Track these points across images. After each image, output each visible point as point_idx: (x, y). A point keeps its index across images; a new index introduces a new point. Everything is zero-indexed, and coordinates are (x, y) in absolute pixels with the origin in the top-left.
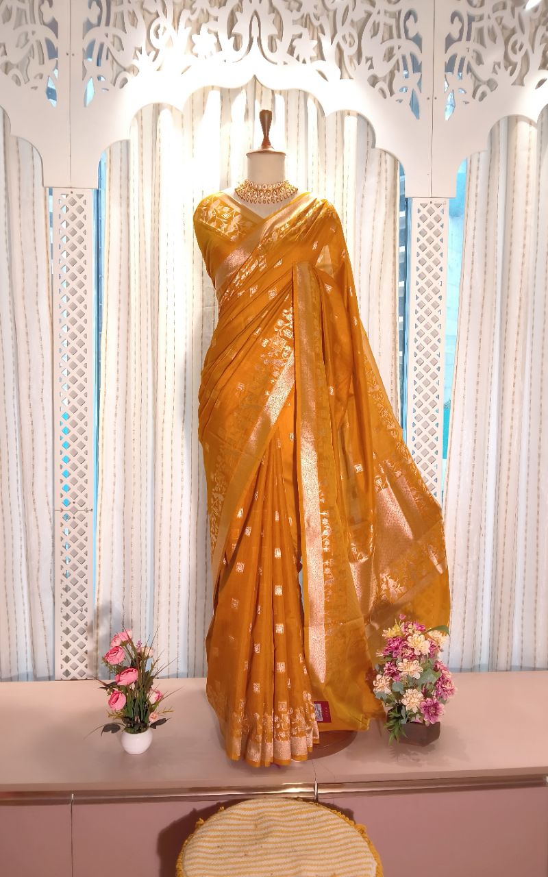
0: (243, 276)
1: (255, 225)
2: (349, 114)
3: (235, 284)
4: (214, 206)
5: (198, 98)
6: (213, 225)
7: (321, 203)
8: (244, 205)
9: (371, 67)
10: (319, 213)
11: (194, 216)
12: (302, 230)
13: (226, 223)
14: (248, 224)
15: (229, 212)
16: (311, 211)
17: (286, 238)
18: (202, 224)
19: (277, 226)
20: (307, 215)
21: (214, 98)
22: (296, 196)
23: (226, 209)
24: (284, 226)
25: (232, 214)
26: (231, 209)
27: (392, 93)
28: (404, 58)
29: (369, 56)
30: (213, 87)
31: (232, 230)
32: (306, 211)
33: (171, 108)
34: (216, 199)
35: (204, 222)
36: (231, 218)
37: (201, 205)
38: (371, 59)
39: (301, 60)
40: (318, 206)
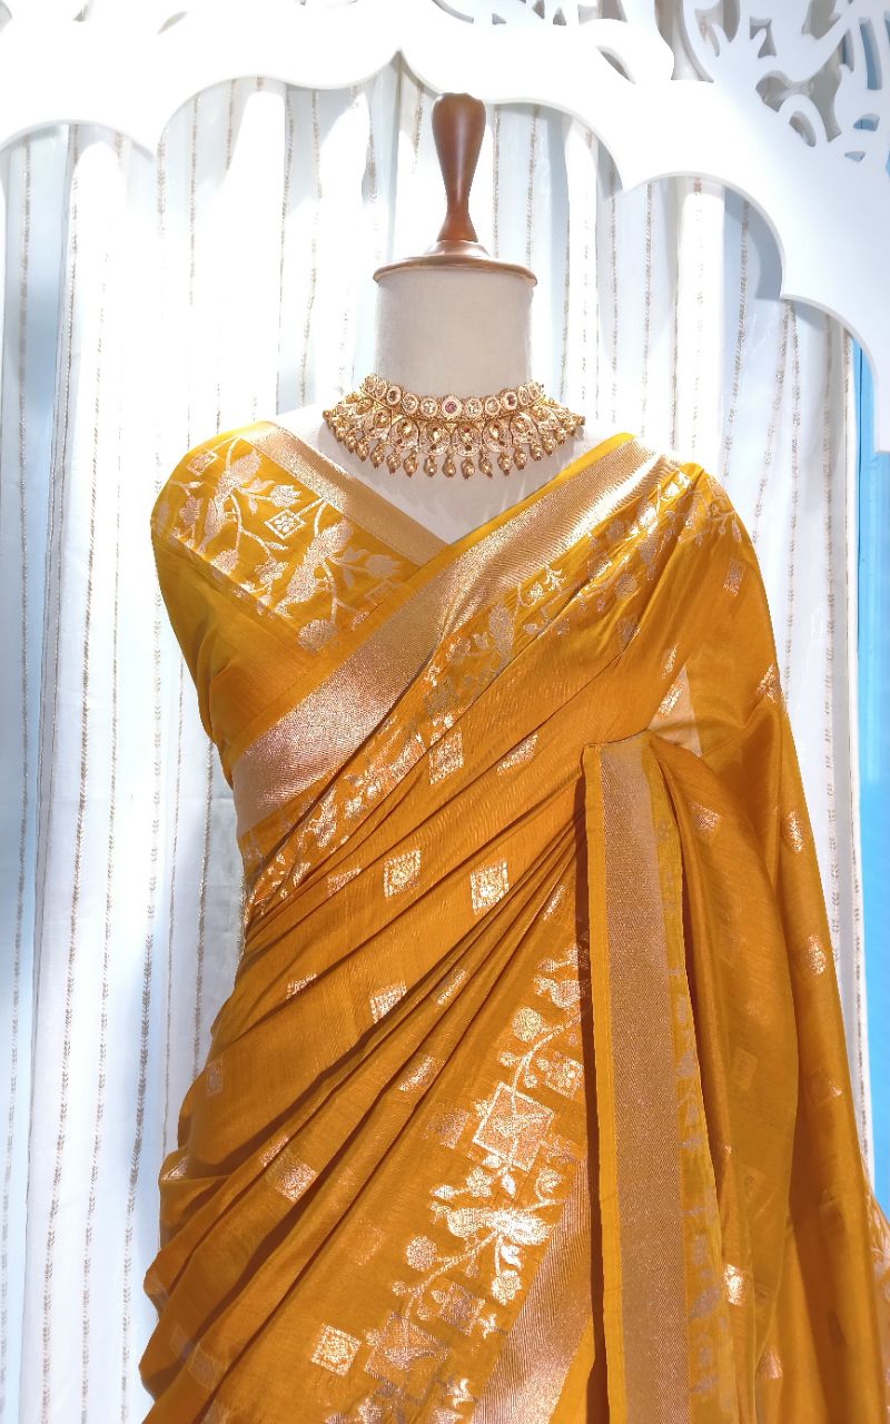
0: (354, 805)
1: (409, 570)
2: (698, 188)
3: (313, 839)
4: (233, 478)
5: (213, 117)
6: (225, 564)
7: (686, 482)
8: (365, 481)
9: (767, 50)
10: (680, 526)
11: (154, 514)
12: (625, 601)
13: (280, 556)
14: (380, 566)
15: (294, 509)
16: (650, 519)
17: (555, 643)
18: (180, 552)
19: (506, 581)
20: (635, 531)
21: (265, 116)
22: (581, 449)
23: (285, 495)
24: (541, 582)
25: (309, 518)
26: (307, 496)
27: (832, 133)
28: (865, 30)
29: (761, 16)
30: (260, 81)
31: (304, 587)
32: (628, 515)
33: (118, 140)
34: (242, 451)
35: (189, 544)
36: (302, 539)
37: (182, 473)
38: (767, 26)
39: (550, 13)
40: (674, 492)
